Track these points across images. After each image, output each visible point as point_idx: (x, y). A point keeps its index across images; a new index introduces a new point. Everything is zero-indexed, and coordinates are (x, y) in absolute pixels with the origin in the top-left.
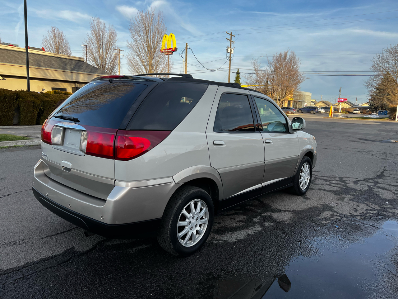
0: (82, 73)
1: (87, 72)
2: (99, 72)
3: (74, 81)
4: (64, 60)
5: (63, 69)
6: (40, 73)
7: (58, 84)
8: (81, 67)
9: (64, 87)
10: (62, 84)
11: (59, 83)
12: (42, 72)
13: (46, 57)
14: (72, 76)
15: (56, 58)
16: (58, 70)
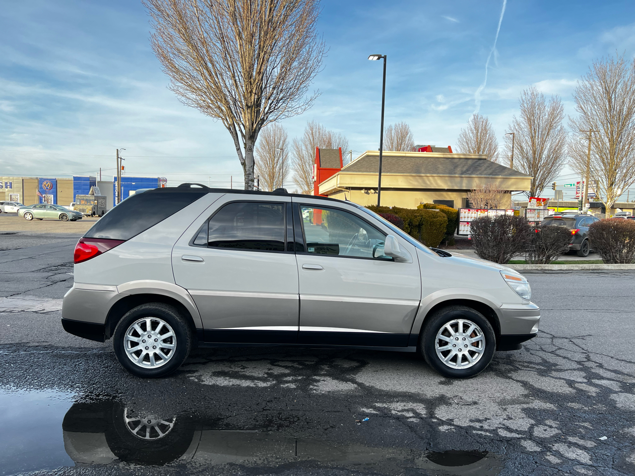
0: (476, 176)
1: (485, 174)
2: (506, 173)
3: (465, 188)
4: (456, 161)
5: (449, 173)
6: (418, 182)
7: (442, 195)
8: (480, 168)
9: (450, 198)
10: (448, 195)
11: (444, 193)
12: (420, 181)
13: (432, 160)
14: (461, 182)
15: (444, 159)
16: (441, 175)
